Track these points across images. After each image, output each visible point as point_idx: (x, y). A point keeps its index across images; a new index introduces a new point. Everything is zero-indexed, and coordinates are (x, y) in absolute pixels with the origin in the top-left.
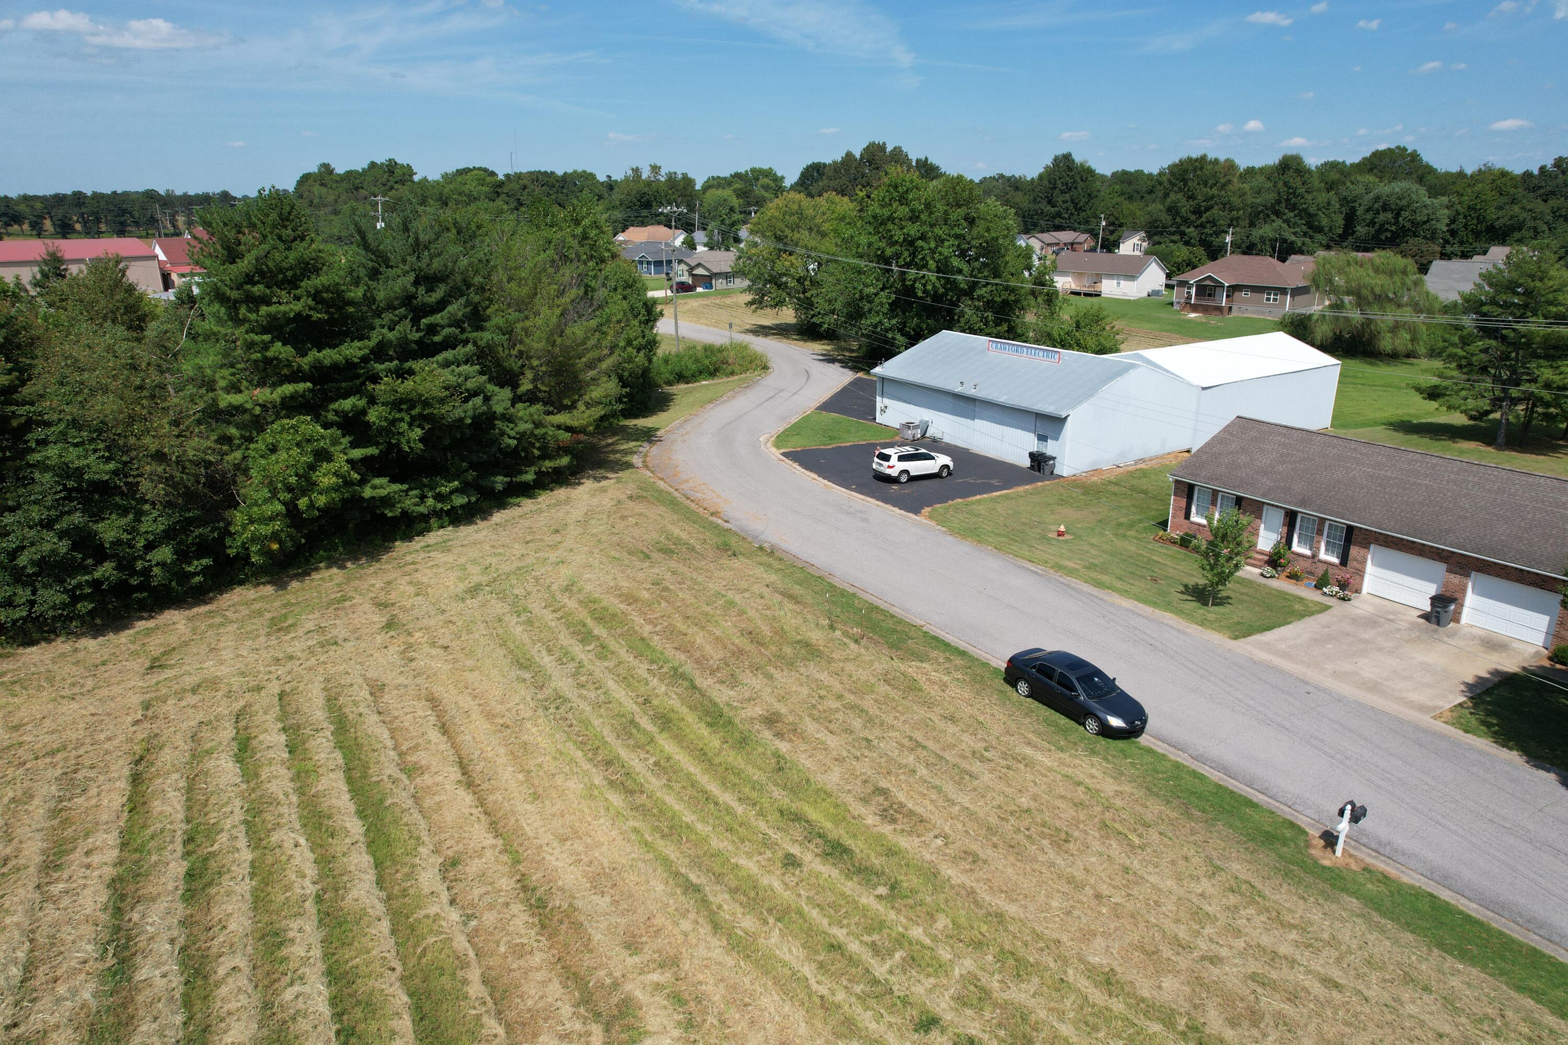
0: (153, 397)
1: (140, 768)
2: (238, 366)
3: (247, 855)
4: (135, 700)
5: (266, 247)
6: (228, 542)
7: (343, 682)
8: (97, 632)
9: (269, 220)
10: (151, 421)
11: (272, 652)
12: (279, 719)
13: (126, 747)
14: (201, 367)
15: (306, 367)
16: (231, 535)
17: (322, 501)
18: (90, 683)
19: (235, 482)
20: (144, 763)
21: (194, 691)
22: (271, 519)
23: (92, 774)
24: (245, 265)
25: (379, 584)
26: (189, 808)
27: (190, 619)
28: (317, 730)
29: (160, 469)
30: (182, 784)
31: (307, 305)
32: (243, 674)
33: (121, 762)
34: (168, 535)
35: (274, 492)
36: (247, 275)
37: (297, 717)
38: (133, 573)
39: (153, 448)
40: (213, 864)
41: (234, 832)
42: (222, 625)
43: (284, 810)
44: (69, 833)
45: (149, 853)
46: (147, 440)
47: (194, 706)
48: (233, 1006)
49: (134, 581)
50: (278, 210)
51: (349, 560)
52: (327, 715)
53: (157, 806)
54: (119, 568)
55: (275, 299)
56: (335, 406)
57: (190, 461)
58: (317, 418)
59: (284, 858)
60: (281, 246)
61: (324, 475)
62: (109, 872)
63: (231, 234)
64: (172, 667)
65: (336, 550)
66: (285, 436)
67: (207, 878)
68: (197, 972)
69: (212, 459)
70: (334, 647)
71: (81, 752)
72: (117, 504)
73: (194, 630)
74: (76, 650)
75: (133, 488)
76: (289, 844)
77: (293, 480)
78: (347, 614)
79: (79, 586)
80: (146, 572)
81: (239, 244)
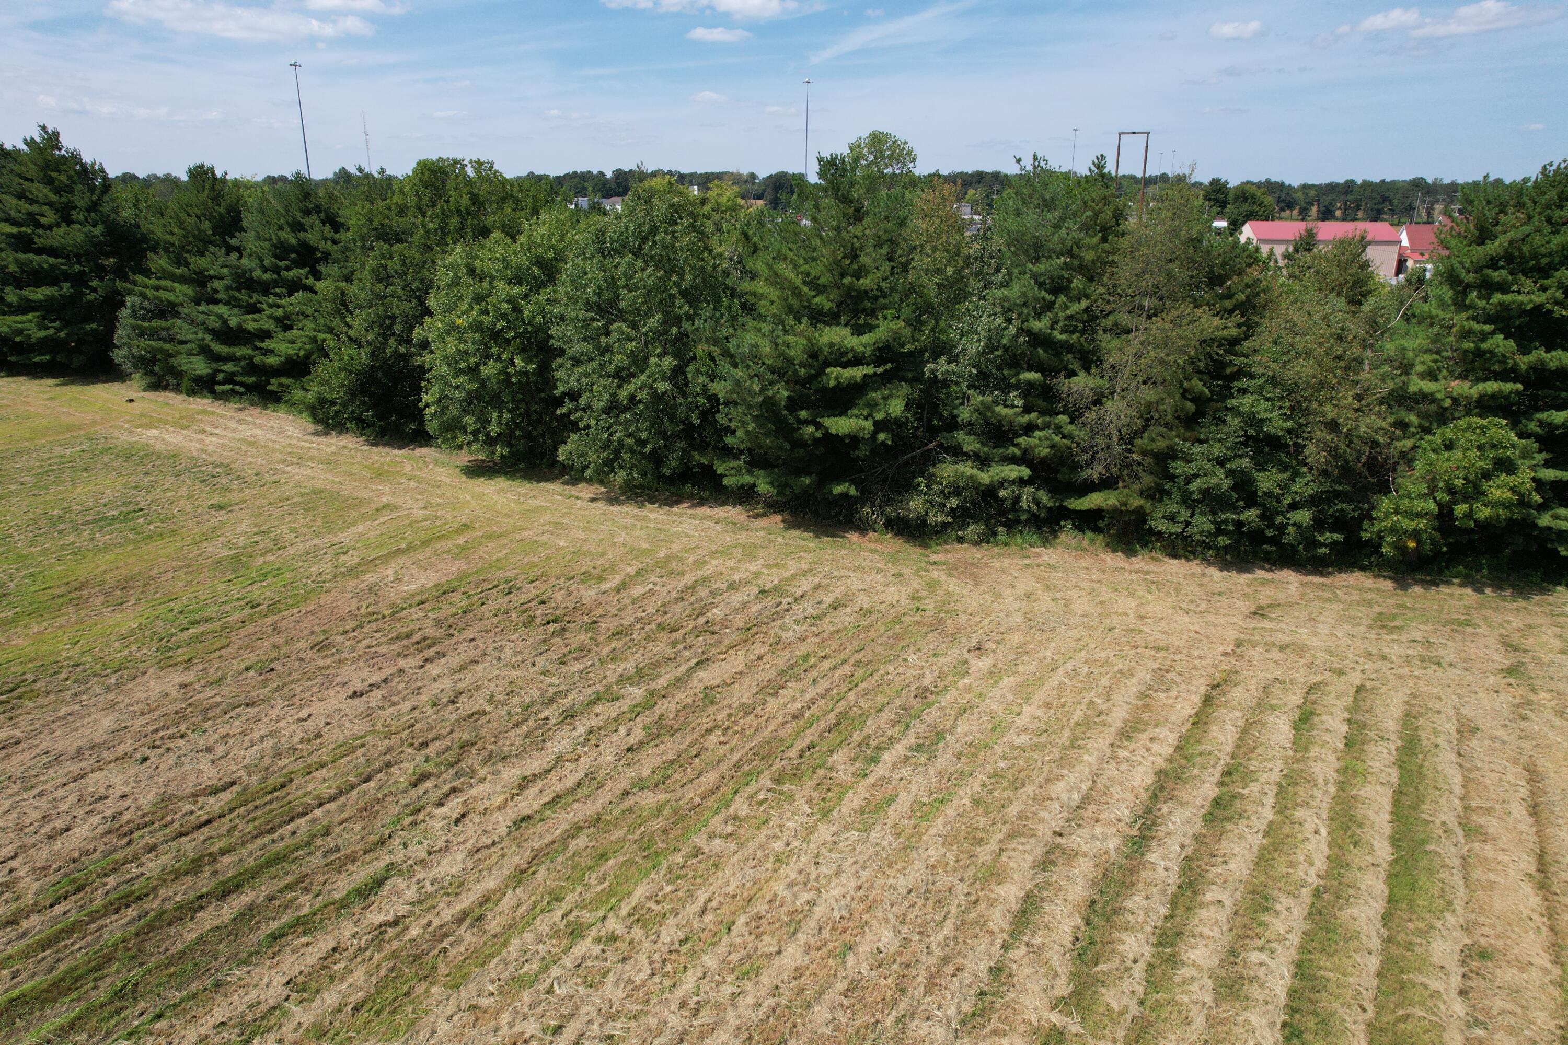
0: (1347, 368)
1: (1214, 693)
2: (1444, 354)
3: (1268, 814)
4: (1232, 635)
5: (1527, 229)
6: (1366, 524)
7: (1430, 705)
8: (1225, 566)
9: (1543, 200)
10: (1338, 391)
11: (1367, 645)
12: (1347, 709)
13: (1210, 670)
14: (1404, 349)
15: (1524, 367)
16: (1371, 519)
17: (1484, 513)
18: (1203, 606)
19: (1395, 470)
20: (1218, 690)
21: (1282, 648)
22: (1419, 515)
23: (1178, 679)
24: (1493, 248)
25: (1517, 623)
26: (1238, 747)
27: (1303, 584)
28: (1382, 738)
29: (1329, 438)
30: (1241, 723)
31: (1553, 297)
32: (1331, 653)
33: (1202, 680)
34: (1313, 501)
35: (1432, 490)
36: (1492, 258)
37: (1367, 716)
38: (1271, 525)
39: (1330, 416)
40: (1237, 804)
41: (1266, 787)
42: (1329, 600)
43: (1318, 794)
44: (1145, 716)
45: (1194, 765)
46: (1328, 408)
47: (1276, 662)
48: (1206, 931)
49: (1269, 533)
50: (1559, 189)
51: (1490, 586)
52: (1399, 728)
53: (1214, 730)
54: (1262, 517)
55: (1515, 288)
56: (1543, 416)
57: (1359, 437)
58: (1514, 424)
59: (1300, 836)
60: (1547, 229)
61: (1498, 487)
62: (1161, 763)
63: (1490, 214)
64: (1271, 620)
65: (1478, 571)
66: (1468, 434)
67: (1228, 813)
68: (1191, 884)
69: (1381, 440)
70: (1435, 667)
71: (1177, 658)
72: (1280, 460)
73: (1302, 597)
74: (1204, 575)
75: (1299, 448)
76: (1309, 827)
77: (1459, 483)
78: (1464, 640)
79: (1226, 522)
80: (1282, 528)
81: (1497, 224)
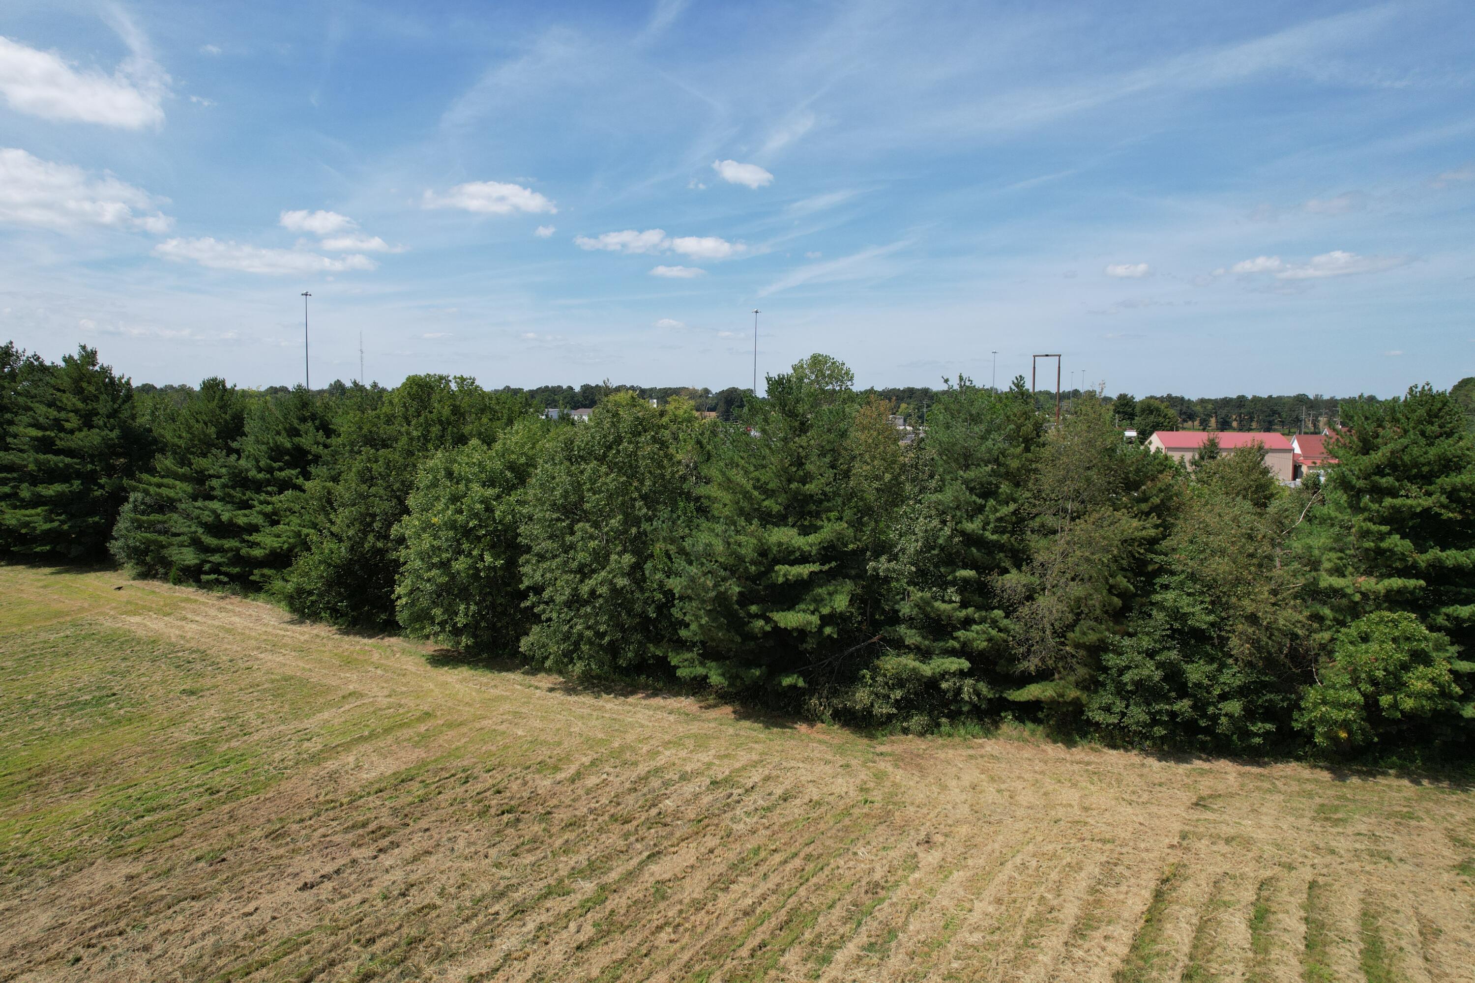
0: (1260, 566)
1: (1165, 888)
2: (1348, 552)
4: (1177, 826)
5: (1405, 441)
6: (1296, 715)
7: (1387, 903)
8: (1163, 756)
9: (1415, 416)
10: (1254, 587)
11: (1313, 838)
12: (1302, 907)
13: (1158, 864)
14: (1310, 547)
15: (1423, 565)
16: (1300, 709)
17: (1409, 704)
18: (1145, 797)
19: (1316, 661)
20: (1168, 885)
21: (1228, 841)
22: (1346, 706)
23: (1127, 873)
24: (1377, 457)
25: (1459, 816)
26: (1195, 947)
27: (1240, 775)
28: (1343, 940)
29: (1250, 630)
30: (1195, 920)
31: (1439, 501)
32: (1278, 846)
33: (1151, 874)
34: (1241, 692)
35: (1355, 682)
36: (1378, 467)
37: (1324, 914)
38: (1204, 715)
39: (1249, 610)
42: (1269, 791)
44: (1097, 912)
45: (1152, 967)
46: (1246, 602)
47: (1224, 855)
49: (1203, 723)
50: (1427, 407)
51: (1427, 777)
52: (1358, 928)
53: (1169, 928)
54: (1194, 707)
55: (1403, 493)
56: (1450, 610)
57: (1279, 630)
58: (1423, 618)
60: (1423, 441)
61: (1418, 678)
62: (1117, 964)
63: (1370, 428)
64: (1214, 811)
65: (1413, 762)
66: (1381, 627)
69: (1300, 632)
70: (1385, 862)
71: (1124, 850)
72: (1206, 652)
73: (1242, 786)
74: (1143, 765)
75: (1224, 641)
77: (1380, 674)
78: (1410, 834)
79: (1160, 712)
80: (1215, 718)
81: (1377, 436)
